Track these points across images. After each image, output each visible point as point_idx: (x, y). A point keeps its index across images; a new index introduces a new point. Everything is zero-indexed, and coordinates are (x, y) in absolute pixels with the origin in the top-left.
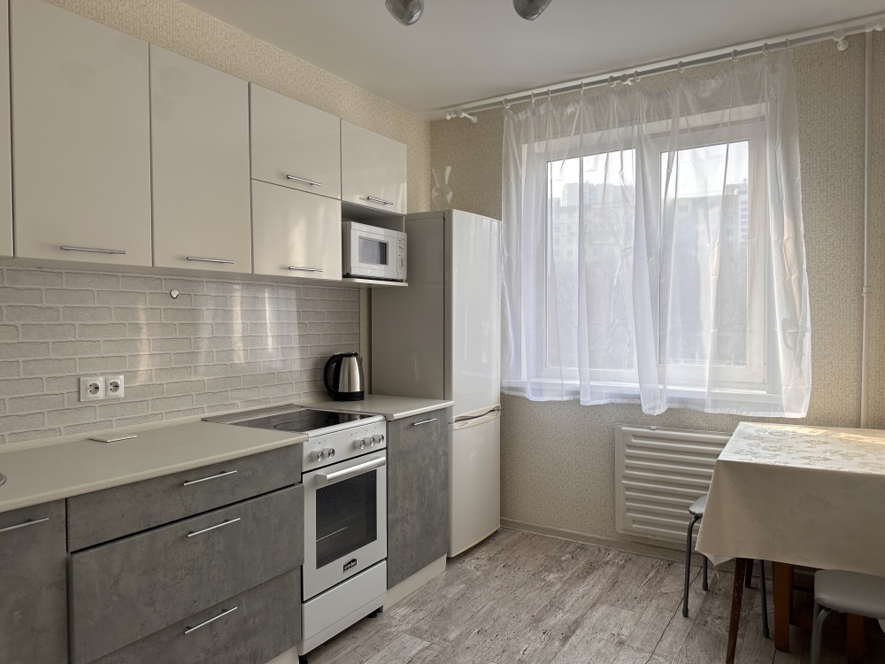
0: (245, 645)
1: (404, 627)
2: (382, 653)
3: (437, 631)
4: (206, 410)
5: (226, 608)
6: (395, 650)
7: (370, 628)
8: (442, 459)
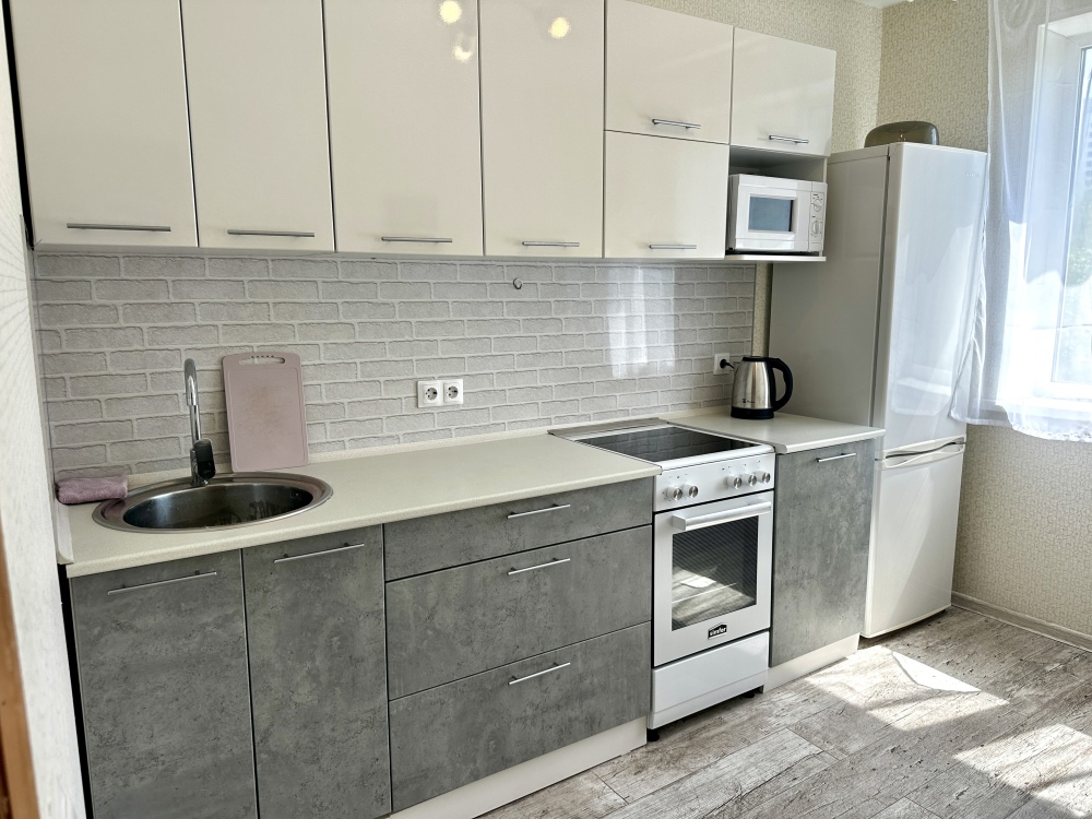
0: (581, 707)
1: (788, 720)
2: (753, 748)
3: (832, 736)
4: (553, 421)
5: (557, 662)
6: (771, 749)
7: (742, 713)
8: (862, 508)
